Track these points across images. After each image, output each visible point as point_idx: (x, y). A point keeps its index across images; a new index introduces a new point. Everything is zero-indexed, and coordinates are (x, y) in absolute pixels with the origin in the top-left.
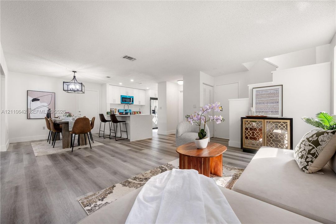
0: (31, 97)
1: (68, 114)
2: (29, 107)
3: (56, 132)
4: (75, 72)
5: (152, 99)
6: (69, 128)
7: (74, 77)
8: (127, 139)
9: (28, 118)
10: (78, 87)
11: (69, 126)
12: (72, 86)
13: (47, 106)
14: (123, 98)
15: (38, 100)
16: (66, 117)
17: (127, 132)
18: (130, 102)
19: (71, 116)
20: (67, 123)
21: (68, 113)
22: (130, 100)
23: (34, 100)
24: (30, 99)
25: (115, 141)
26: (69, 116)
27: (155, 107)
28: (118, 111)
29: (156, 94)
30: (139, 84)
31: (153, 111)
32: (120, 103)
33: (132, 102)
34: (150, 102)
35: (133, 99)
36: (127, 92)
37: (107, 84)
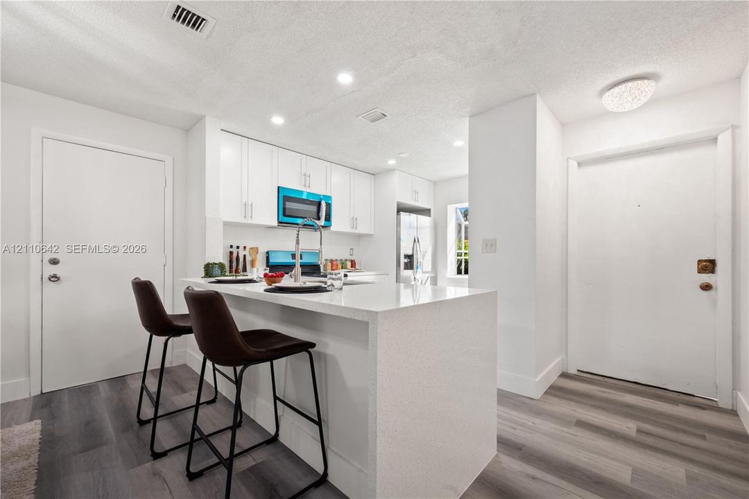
14: (286, 200)
18: (319, 219)
22: (319, 210)
27: (416, 241)
28: (268, 258)
29: (416, 192)
30: (373, 121)
31: (406, 261)
32: (276, 223)
33: (328, 218)
34: (398, 224)
35: (329, 206)
36: (306, 176)
37: (207, 117)
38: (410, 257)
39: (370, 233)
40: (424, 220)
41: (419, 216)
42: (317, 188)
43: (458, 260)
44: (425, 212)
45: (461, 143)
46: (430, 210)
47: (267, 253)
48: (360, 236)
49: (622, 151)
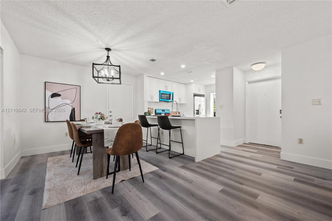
0: (50, 91)
1: (99, 116)
2: (47, 106)
3: (81, 147)
4: (108, 50)
5: (195, 95)
6: (105, 141)
7: (108, 57)
8: (183, 155)
9: (46, 121)
10: (113, 73)
11: (105, 137)
12: (104, 72)
13: (71, 104)
14: (162, 94)
15: (59, 95)
16: (97, 120)
17: (182, 143)
18: (170, 99)
19: (104, 118)
20: (101, 133)
21: (100, 113)
22: (170, 97)
23: (54, 95)
24: (49, 94)
25: (169, 159)
26: (101, 119)
27: (200, 105)
28: (156, 111)
29: (200, 90)
30: (188, 73)
31: (197, 112)
32: (159, 101)
33: (173, 99)
34: (194, 100)
35: (173, 95)
36: (167, 87)
37: (144, 74)
38: (198, 111)
39: (184, 103)
40: (203, 99)
41: (201, 97)
42: (169, 90)
43: (214, 112)
44: (203, 96)
45: (214, 76)
46: (204, 95)
47: (156, 110)
48: (181, 104)
49: (260, 80)
